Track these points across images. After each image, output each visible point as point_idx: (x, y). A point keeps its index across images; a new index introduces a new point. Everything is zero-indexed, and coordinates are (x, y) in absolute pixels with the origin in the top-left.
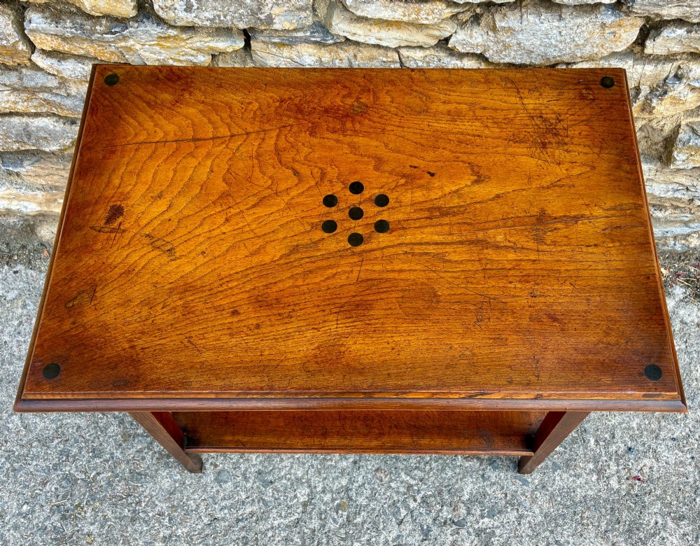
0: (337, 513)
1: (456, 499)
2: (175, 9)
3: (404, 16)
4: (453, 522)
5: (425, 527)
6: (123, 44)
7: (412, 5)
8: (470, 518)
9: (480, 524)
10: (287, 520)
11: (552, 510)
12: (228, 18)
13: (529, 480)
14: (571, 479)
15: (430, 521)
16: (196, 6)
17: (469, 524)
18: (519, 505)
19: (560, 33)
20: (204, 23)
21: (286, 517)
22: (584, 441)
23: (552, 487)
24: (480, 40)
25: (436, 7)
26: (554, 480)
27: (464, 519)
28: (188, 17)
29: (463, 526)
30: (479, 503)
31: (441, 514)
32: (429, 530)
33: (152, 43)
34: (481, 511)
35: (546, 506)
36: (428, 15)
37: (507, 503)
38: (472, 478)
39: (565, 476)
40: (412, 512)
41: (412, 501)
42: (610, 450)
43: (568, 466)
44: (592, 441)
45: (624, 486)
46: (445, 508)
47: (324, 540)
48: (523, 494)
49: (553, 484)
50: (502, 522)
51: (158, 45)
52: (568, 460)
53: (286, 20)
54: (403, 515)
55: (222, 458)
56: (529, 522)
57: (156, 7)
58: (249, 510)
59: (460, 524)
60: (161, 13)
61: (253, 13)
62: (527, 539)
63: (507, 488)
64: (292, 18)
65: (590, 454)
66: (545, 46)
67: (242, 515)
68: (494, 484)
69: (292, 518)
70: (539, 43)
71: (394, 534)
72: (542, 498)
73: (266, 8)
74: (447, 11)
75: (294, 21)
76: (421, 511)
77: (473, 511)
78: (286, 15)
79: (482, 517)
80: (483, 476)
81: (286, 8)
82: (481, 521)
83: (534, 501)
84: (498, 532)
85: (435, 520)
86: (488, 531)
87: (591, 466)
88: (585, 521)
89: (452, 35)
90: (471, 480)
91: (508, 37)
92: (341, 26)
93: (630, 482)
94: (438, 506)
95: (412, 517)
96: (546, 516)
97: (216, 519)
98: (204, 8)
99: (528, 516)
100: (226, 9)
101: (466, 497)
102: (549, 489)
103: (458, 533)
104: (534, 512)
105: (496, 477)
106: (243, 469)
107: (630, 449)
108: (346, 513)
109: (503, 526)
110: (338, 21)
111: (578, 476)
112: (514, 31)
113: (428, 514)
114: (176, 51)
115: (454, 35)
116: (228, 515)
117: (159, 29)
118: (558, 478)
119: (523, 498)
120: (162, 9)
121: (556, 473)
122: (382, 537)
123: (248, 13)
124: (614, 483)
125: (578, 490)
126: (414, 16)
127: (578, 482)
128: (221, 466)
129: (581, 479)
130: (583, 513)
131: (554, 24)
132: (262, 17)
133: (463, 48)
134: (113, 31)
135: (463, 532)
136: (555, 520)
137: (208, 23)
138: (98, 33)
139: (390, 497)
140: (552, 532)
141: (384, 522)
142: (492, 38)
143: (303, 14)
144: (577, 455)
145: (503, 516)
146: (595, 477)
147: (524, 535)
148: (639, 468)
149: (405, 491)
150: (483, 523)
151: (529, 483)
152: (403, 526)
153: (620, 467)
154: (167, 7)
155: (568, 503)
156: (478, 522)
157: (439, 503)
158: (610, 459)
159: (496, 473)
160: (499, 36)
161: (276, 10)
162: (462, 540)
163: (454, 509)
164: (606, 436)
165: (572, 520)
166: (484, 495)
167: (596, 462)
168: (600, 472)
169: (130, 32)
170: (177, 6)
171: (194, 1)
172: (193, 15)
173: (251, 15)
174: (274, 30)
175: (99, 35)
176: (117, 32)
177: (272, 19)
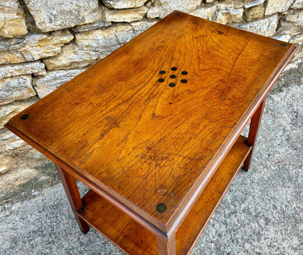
1: (227, 204)
2: (45, 23)
3: (131, 5)
4: (232, 213)
5: (224, 221)
6: (24, 49)
8: (237, 208)
11: (261, 188)
12: (67, 22)
13: (246, 183)
14: (259, 174)
15: (223, 218)
16: (53, 19)
17: (238, 210)
18: (250, 193)
20: (58, 27)
22: (254, 160)
23: (255, 180)
24: (157, 11)
26: (254, 178)
27: (235, 210)
28: (51, 25)
29: (237, 212)
30: (236, 201)
31: (226, 213)
32: (226, 222)
33: (36, 45)
34: (239, 203)
35: (258, 188)
36: (139, 2)
37: (245, 195)
38: (227, 193)
39: (256, 174)
40: (215, 219)
42: (264, 158)
43: (255, 171)
44: (256, 159)
45: (277, 167)
46: (225, 210)
48: (248, 188)
49: (255, 179)
50: (249, 202)
51: (39, 45)
52: (253, 169)
53: (89, 18)
54: (212, 222)
56: (258, 197)
57: (37, 24)
59: (235, 212)
60: (40, 27)
61: (77, 17)
62: (261, 203)
63: (241, 190)
64: (91, 17)
65: (259, 163)
66: (178, 7)
68: (236, 191)
70: (176, 6)
71: (214, 232)
72: (255, 186)
73: (82, 13)
75: (92, 18)
76: (218, 216)
77: (236, 205)
78: (89, 16)
80: (230, 191)
81: (89, 12)
82: (241, 206)
83: (253, 188)
84: (250, 207)
85: (225, 217)
86: (246, 208)
87: (262, 167)
88: (274, 185)
89: (147, 12)
90: (227, 195)
91: (166, 6)
92: (109, 17)
93: (277, 165)
94: (222, 211)
95: (216, 221)
96: (261, 191)
98: (57, 19)
99: (255, 195)
100: (66, 18)
101: (230, 202)
102: (255, 181)
103: (237, 216)
104: (256, 192)
105: (235, 188)
107: (269, 155)
109: (250, 203)
111: (261, 172)
112: (167, 3)
113: (221, 216)
114: (46, 48)
115: (148, 12)
117: (39, 36)
118: (255, 177)
119: (249, 190)
120: (40, 24)
121: (253, 175)
123: (75, 18)
124: (272, 167)
125: (264, 176)
126: (134, 4)
127: (262, 174)
129: (262, 172)
130: (272, 183)
132: (80, 18)
133: (153, 16)
134: (19, 42)
135: (238, 214)
136: (265, 190)
137: (59, 27)
138: (13, 45)
140: (267, 195)
141: (207, 229)
142: (161, 9)
143: (95, 14)
144: (255, 166)
145: (247, 200)
146: (266, 170)
147: (259, 202)
148: (276, 159)
150: (243, 207)
151: (247, 184)
152: (215, 226)
153: (271, 162)
154: (42, 23)
155: (265, 182)
156: (241, 208)
157: (222, 209)
158: (266, 161)
159: (234, 187)
160: (163, 7)
161: (85, 13)
162: (240, 217)
163: (229, 208)
164: (259, 155)
165: (270, 187)
166: (236, 197)
167: (263, 165)
168: (266, 167)
169: (27, 41)
170: (46, 21)
171: (52, 17)
172: (53, 24)
173: (76, 18)
174: (85, 24)
175: (13, 46)
176: (21, 42)
177: (85, 18)
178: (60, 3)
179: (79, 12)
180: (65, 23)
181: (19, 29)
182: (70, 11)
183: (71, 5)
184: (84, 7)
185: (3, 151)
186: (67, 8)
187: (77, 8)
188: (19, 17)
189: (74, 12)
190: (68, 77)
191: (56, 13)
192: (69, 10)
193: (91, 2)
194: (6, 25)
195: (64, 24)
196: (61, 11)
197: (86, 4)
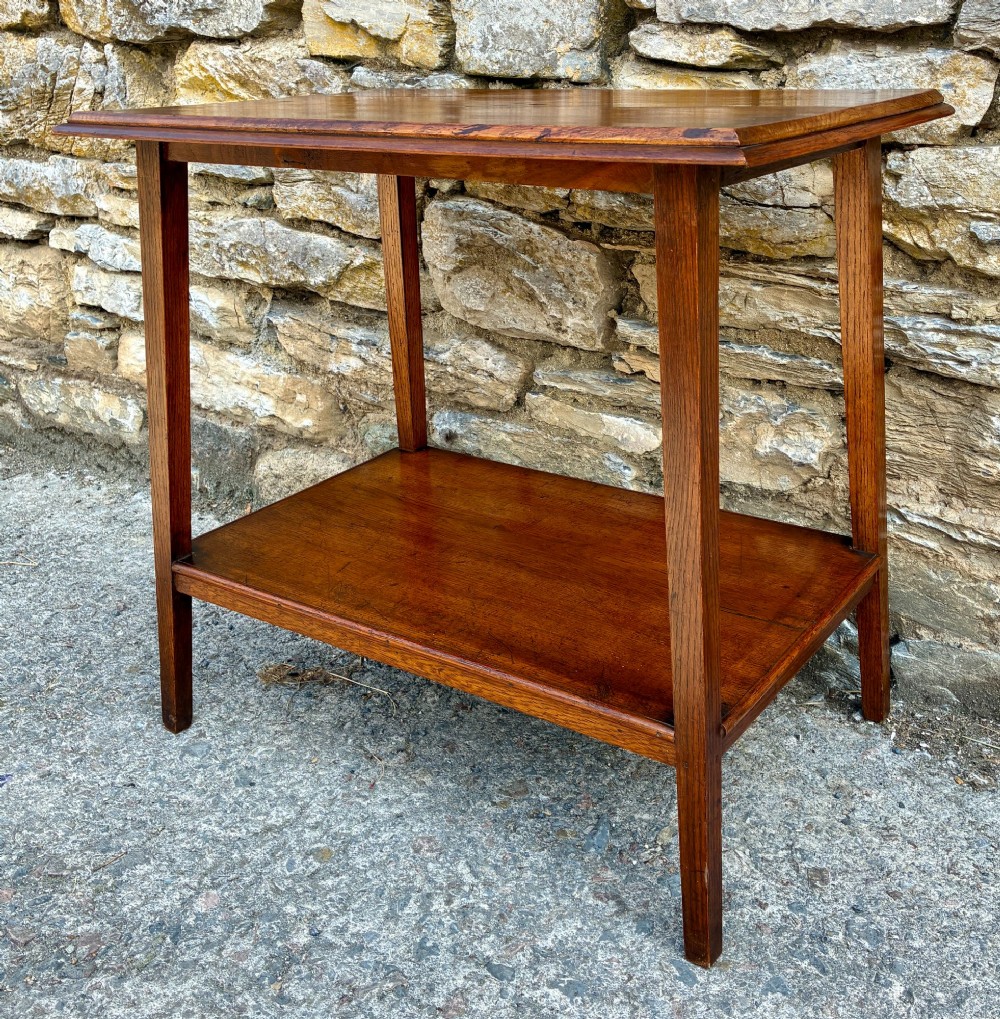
0: (305, 858)
1: (525, 937)
2: (473, 47)
3: (690, 55)
4: (488, 963)
5: (430, 944)
7: (698, 38)
8: (527, 975)
9: (538, 993)
10: (223, 833)
12: (517, 59)
16: (491, 44)
17: (515, 982)
19: (874, 76)
20: (495, 69)
21: (226, 828)
25: (721, 37)
27: (512, 969)
28: (482, 59)
29: (503, 977)
30: (565, 963)
31: (476, 942)
32: (433, 951)
34: (558, 975)
36: (714, 49)
37: (622, 989)
38: (584, 923)
40: (428, 914)
41: (441, 899)
46: (493, 939)
47: (247, 880)
48: (669, 993)
53: (570, 64)
55: (221, 733)
57: (457, 45)
58: (187, 797)
59: (497, 972)
60: (460, 56)
61: (540, 52)
63: (643, 969)
64: (576, 63)
67: (170, 797)
68: (622, 951)
69: (232, 834)
73: (553, 45)
74: (733, 43)
75: (578, 67)
76: (444, 920)
77: (542, 969)
78: (571, 57)
79: (552, 985)
80: (608, 930)
81: (571, 45)
82: (546, 990)
85: (457, 944)
86: (544, 1011)
90: (579, 925)
92: (627, 80)
95: (421, 920)
97: (133, 785)
98: (497, 46)
100: (517, 47)
101: (547, 943)
103: (481, 982)
105: (634, 942)
106: (232, 756)
108: (317, 865)
110: (625, 75)
112: (817, 77)
116: (152, 789)
117: (455, 78)
118: (769, 1005)
119: (663, 998)
120: (462, 48)
121: (771, 997)
122: (342, 919)
123: (536, 52)
126: (700, 54)
128: (209, 738)
131: (865, 65)
132: (547, 56)
134: (414, 78)
135: (493, 985)
137: (497, 69)
139: (410, 879)
143: (589, 59)
144: (844, 993)
149: (445, 884)
151: (696, 982)
154: (466, 45)
156: (536, 989)
159: (639, 938)
161: (563, 47)
162: (481, 997)
163: (508, 947)
170: (474, 43)
171: (490, 37)
172: (487, 55)
173: (538, 55)
174: (558, 80)
175: (401, 84)
176: (418, 81)
177: (556, 60)
178: (512, 5)
179: (548, 40)
180: (511, 60)
181: (426, 51)
182: (531, 32)
183: (534, 15)
184: (562, 30)
185: (322, 366)
186: (526, 23)
187: (546, 27)
188: (431, 20)
189: (538, 37)
190: (491, 224)
191: (500, 31)
192: (527, 30)
193: (579, 19)
194: (407, 34)
195: (508, 62)
196: (510, 27)
197: (568, 21)
